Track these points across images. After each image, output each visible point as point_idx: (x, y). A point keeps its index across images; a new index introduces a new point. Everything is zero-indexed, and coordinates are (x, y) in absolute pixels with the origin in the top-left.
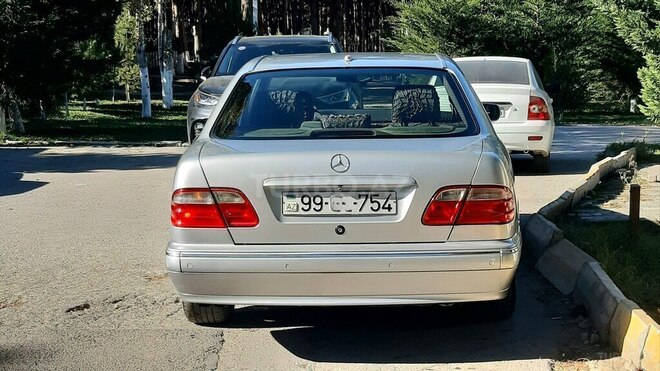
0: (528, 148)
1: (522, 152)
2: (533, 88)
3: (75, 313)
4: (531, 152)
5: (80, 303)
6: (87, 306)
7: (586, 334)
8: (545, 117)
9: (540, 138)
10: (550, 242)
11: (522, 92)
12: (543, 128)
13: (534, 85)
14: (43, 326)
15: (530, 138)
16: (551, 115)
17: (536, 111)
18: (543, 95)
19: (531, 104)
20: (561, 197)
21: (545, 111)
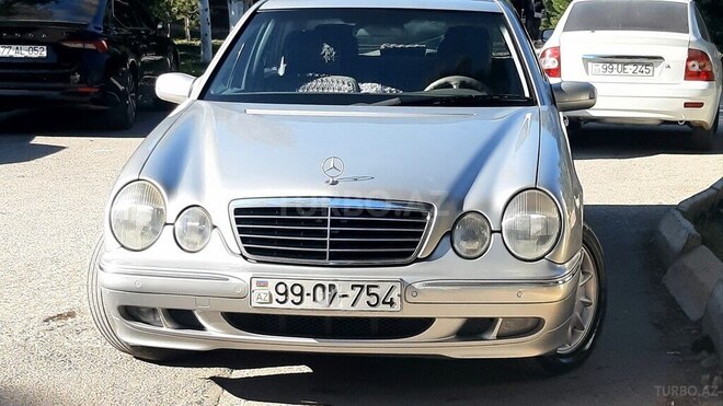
0: (684, 118)
1: (676, 123)
2: (693, 38)
3: (53, 324)
4: (687, 123)
5: (64, 309)
6: (71, 315)
7: (708, 377)
8: (708, 77)
9: (700, 105)
10: (684, 248)
11: (679, 44)
12: (704, 92)
13: (694, 32)
14: (10, 340)
15: (686, 105)
16: (717, 75)
17: (696, 68)
18: (707, 48)
19: (689, 60)
20: (711, 187)
21: (708, 68)
